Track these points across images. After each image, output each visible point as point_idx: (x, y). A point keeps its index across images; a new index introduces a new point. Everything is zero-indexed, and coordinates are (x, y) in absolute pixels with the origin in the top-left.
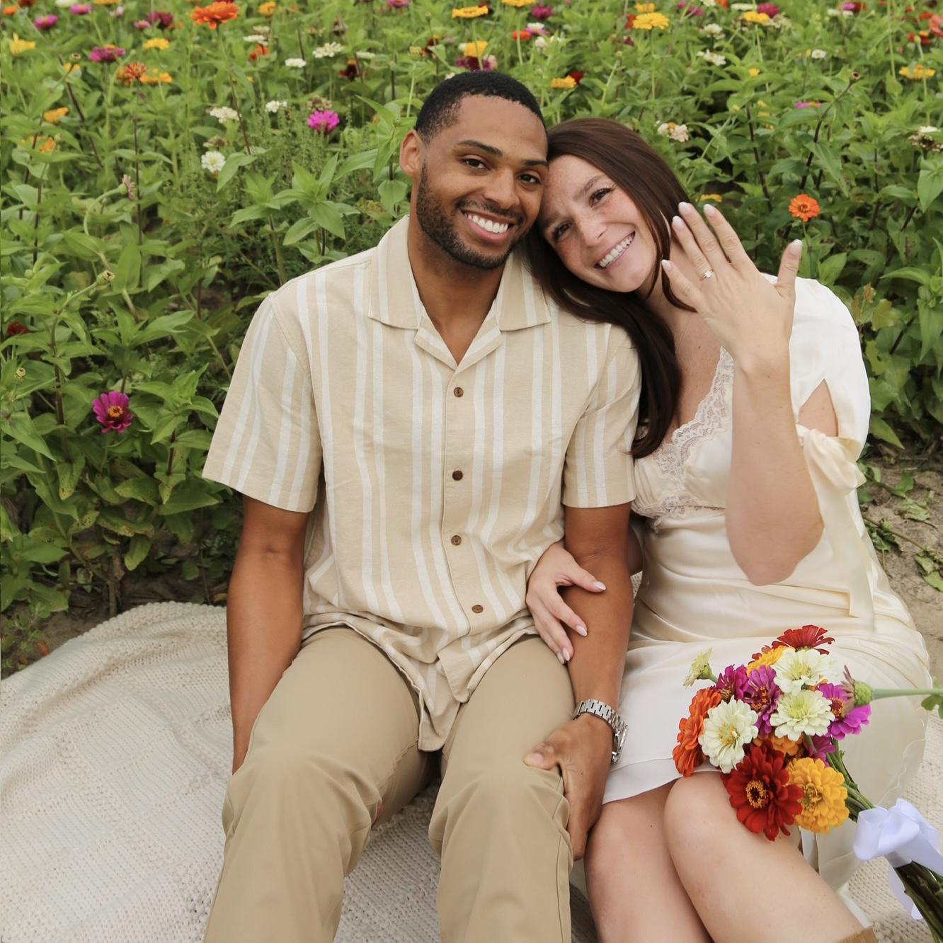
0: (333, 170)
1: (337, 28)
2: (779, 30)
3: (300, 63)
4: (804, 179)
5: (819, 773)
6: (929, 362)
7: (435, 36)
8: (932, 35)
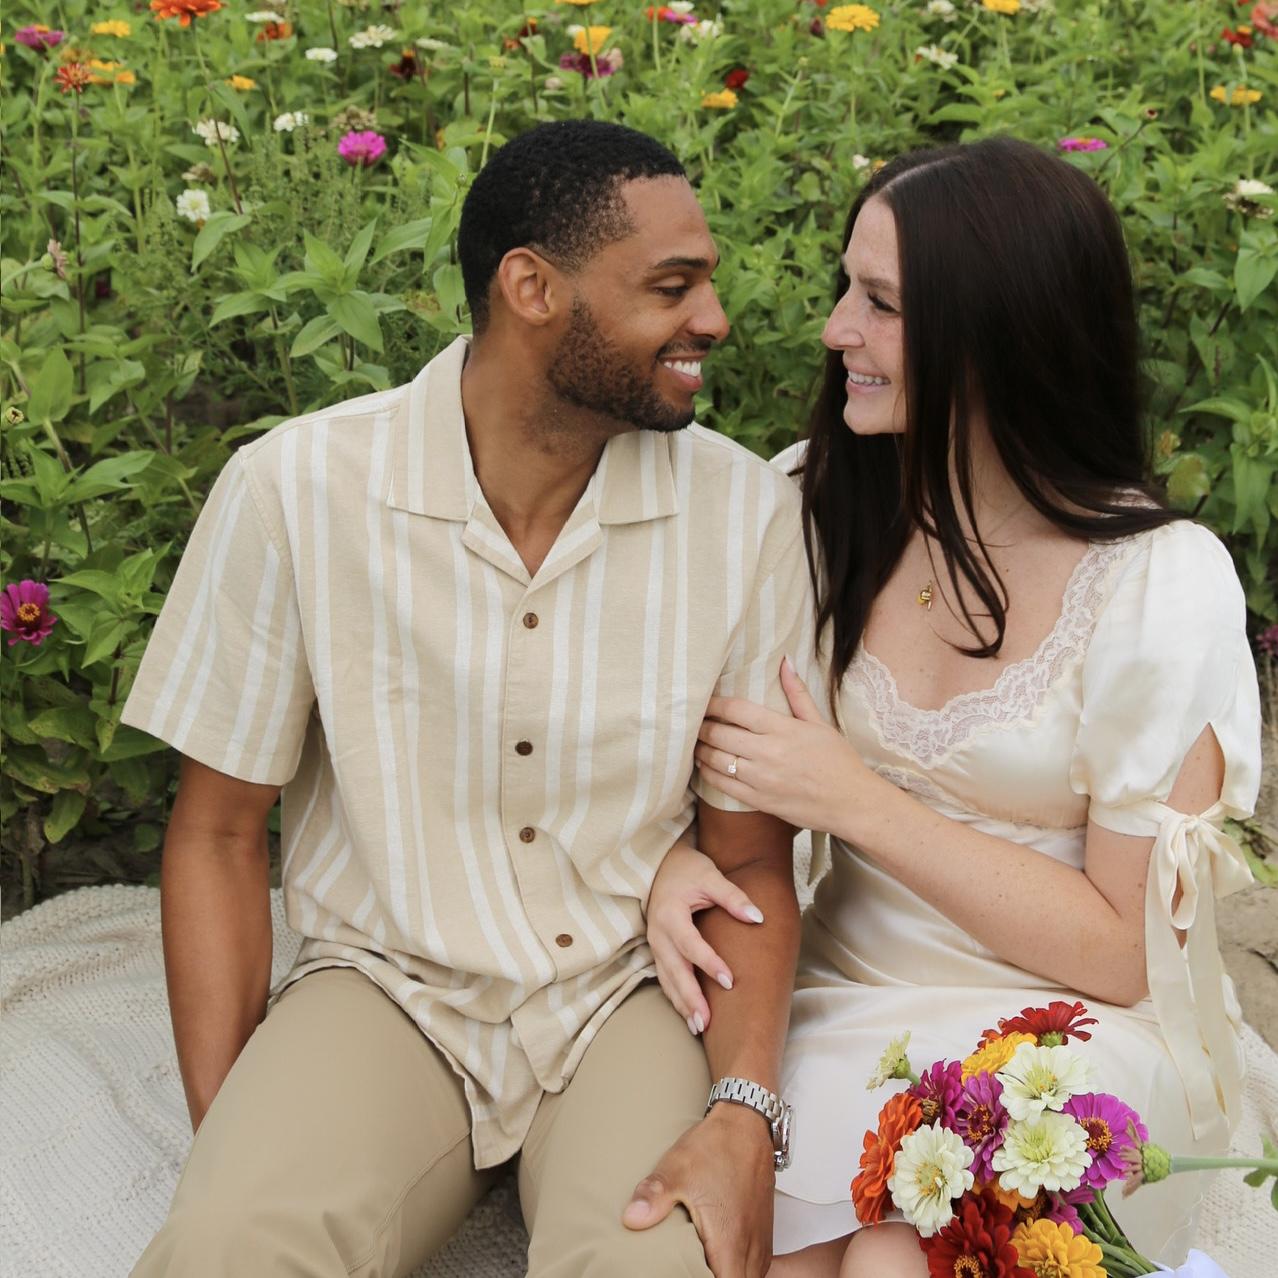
0: (367, 246)
5: (1065, 1246)
7: (531, 23)
8: (1257, 32)
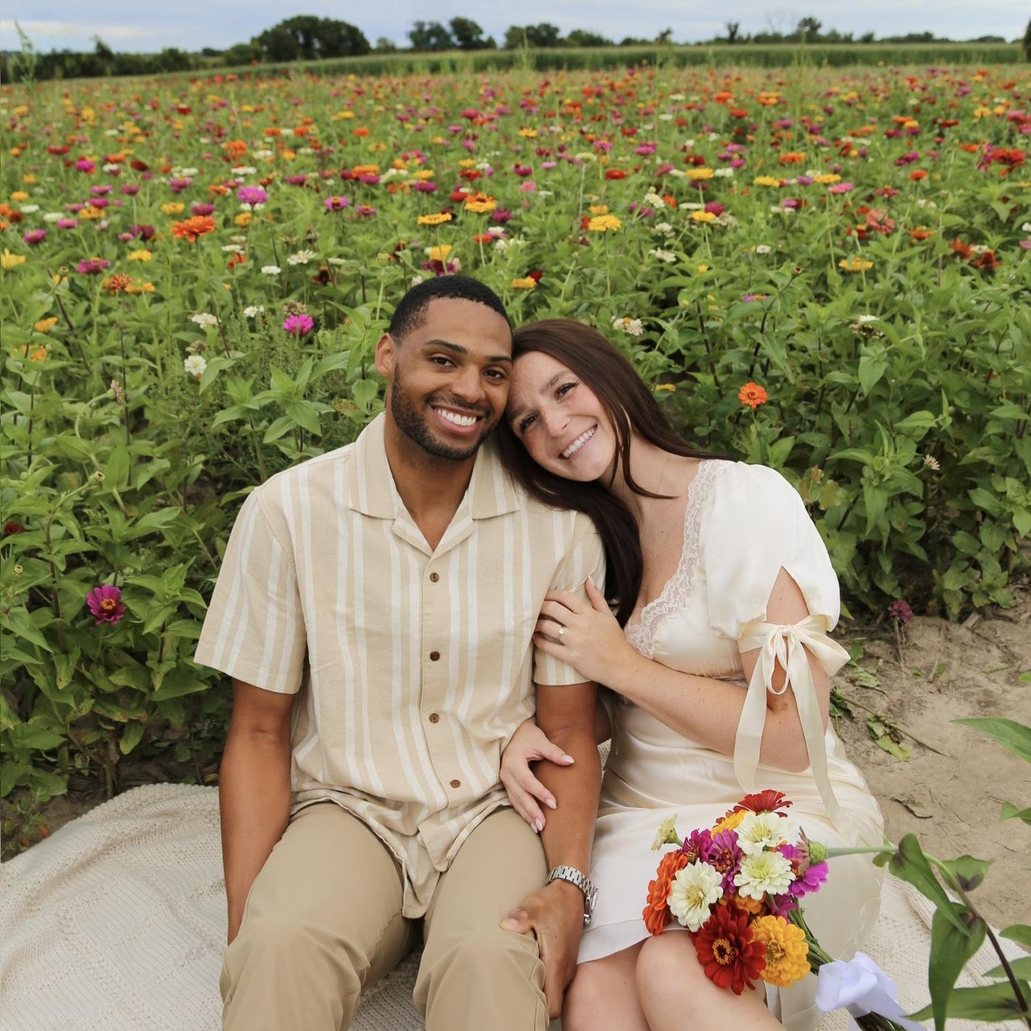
0: (309, 371)
1: (310, 236)
2: (725, 227)
3: (275, 270)
4: (752, 367)
5: (781, 930)
6: (875, 538)
7: (402, 242)
8: (870, 229)
